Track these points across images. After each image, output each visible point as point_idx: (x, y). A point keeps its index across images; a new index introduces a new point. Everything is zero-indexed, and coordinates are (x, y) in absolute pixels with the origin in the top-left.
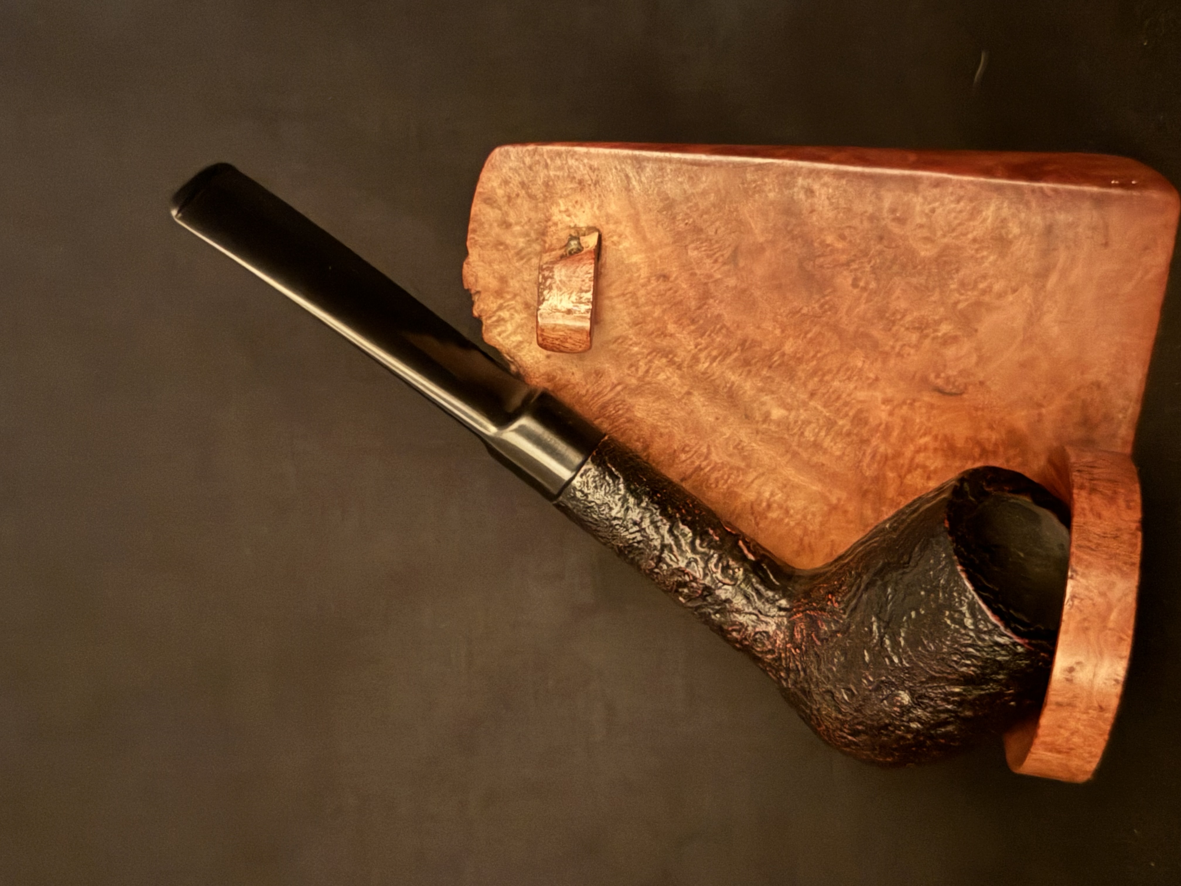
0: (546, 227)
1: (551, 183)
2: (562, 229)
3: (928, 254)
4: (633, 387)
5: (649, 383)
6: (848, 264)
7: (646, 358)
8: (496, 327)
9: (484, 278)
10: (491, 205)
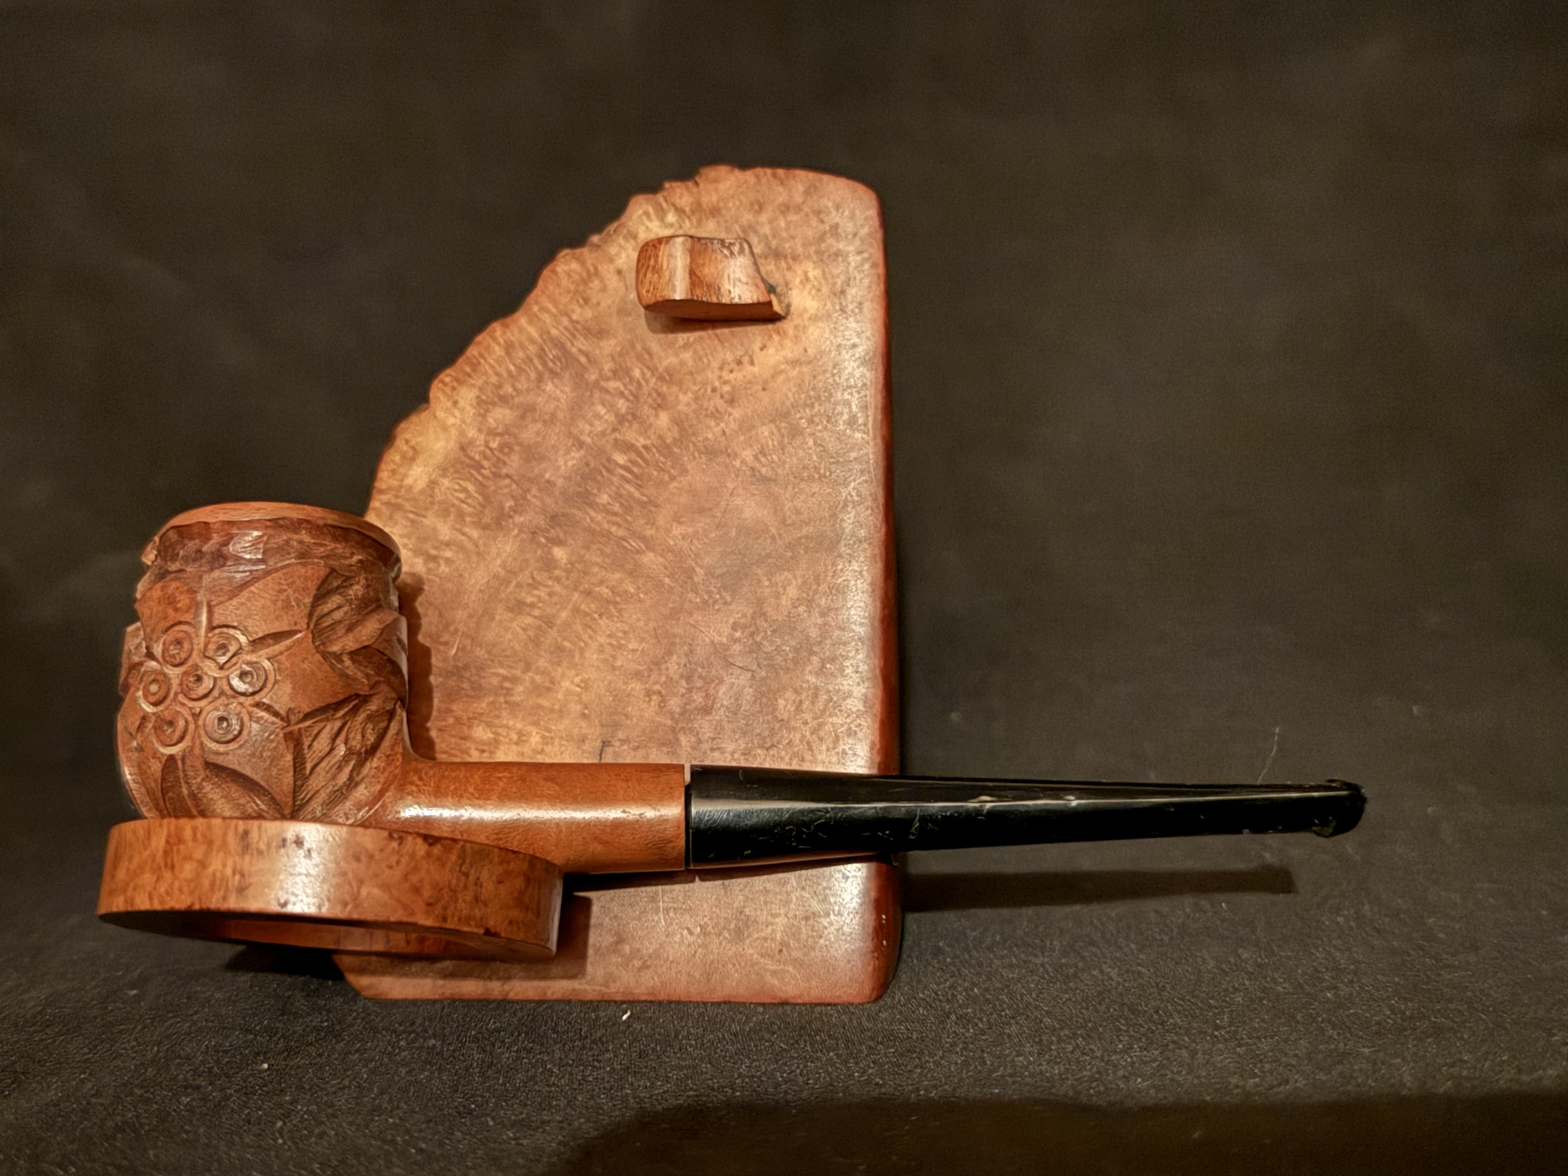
0: (786, 257)
1: (840, 259)
2: (784, 276)
3: (781, 707)
4: (586, 376)
5: (591, 396)
6: (764, 614)
7: (626, 388)
8: (654, 208)
9: (717, 190)
10: (807, 193)
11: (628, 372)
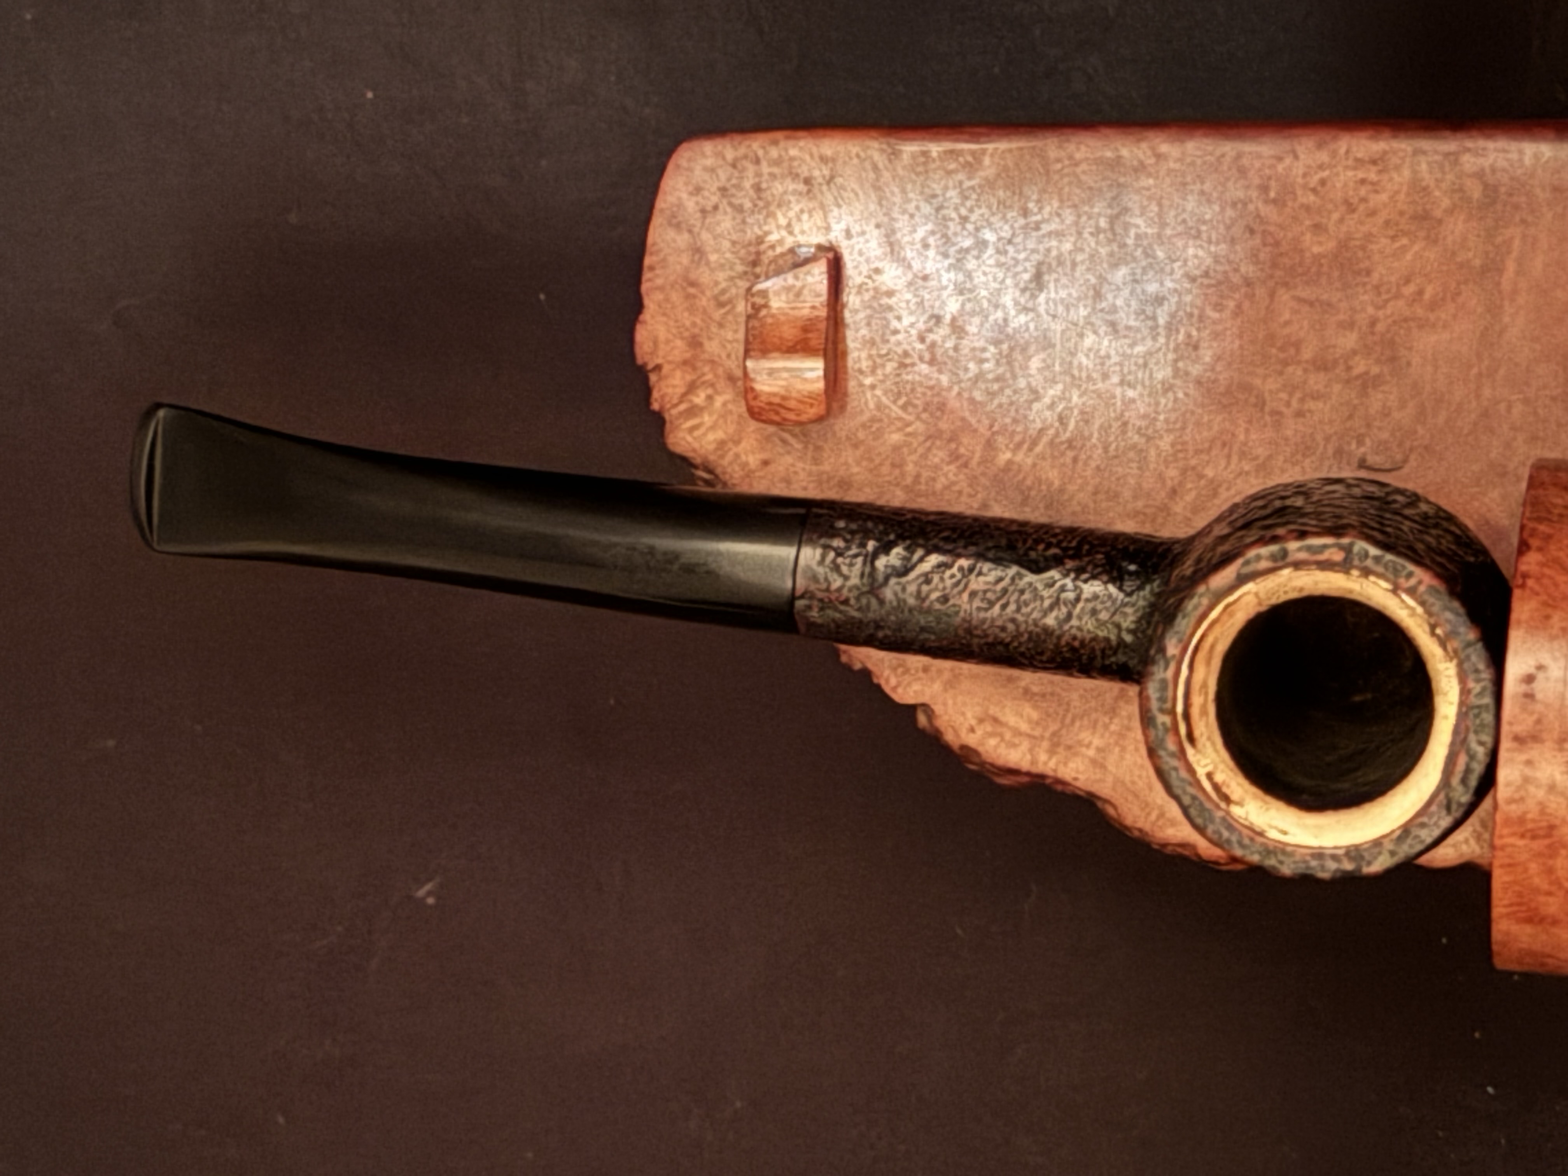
0: (758, 253)
1: (764, 186)
3: (1322, 249)
8: (685, 421)
9: (668, 341)
10: (678, 226)
11: (896, 448)
